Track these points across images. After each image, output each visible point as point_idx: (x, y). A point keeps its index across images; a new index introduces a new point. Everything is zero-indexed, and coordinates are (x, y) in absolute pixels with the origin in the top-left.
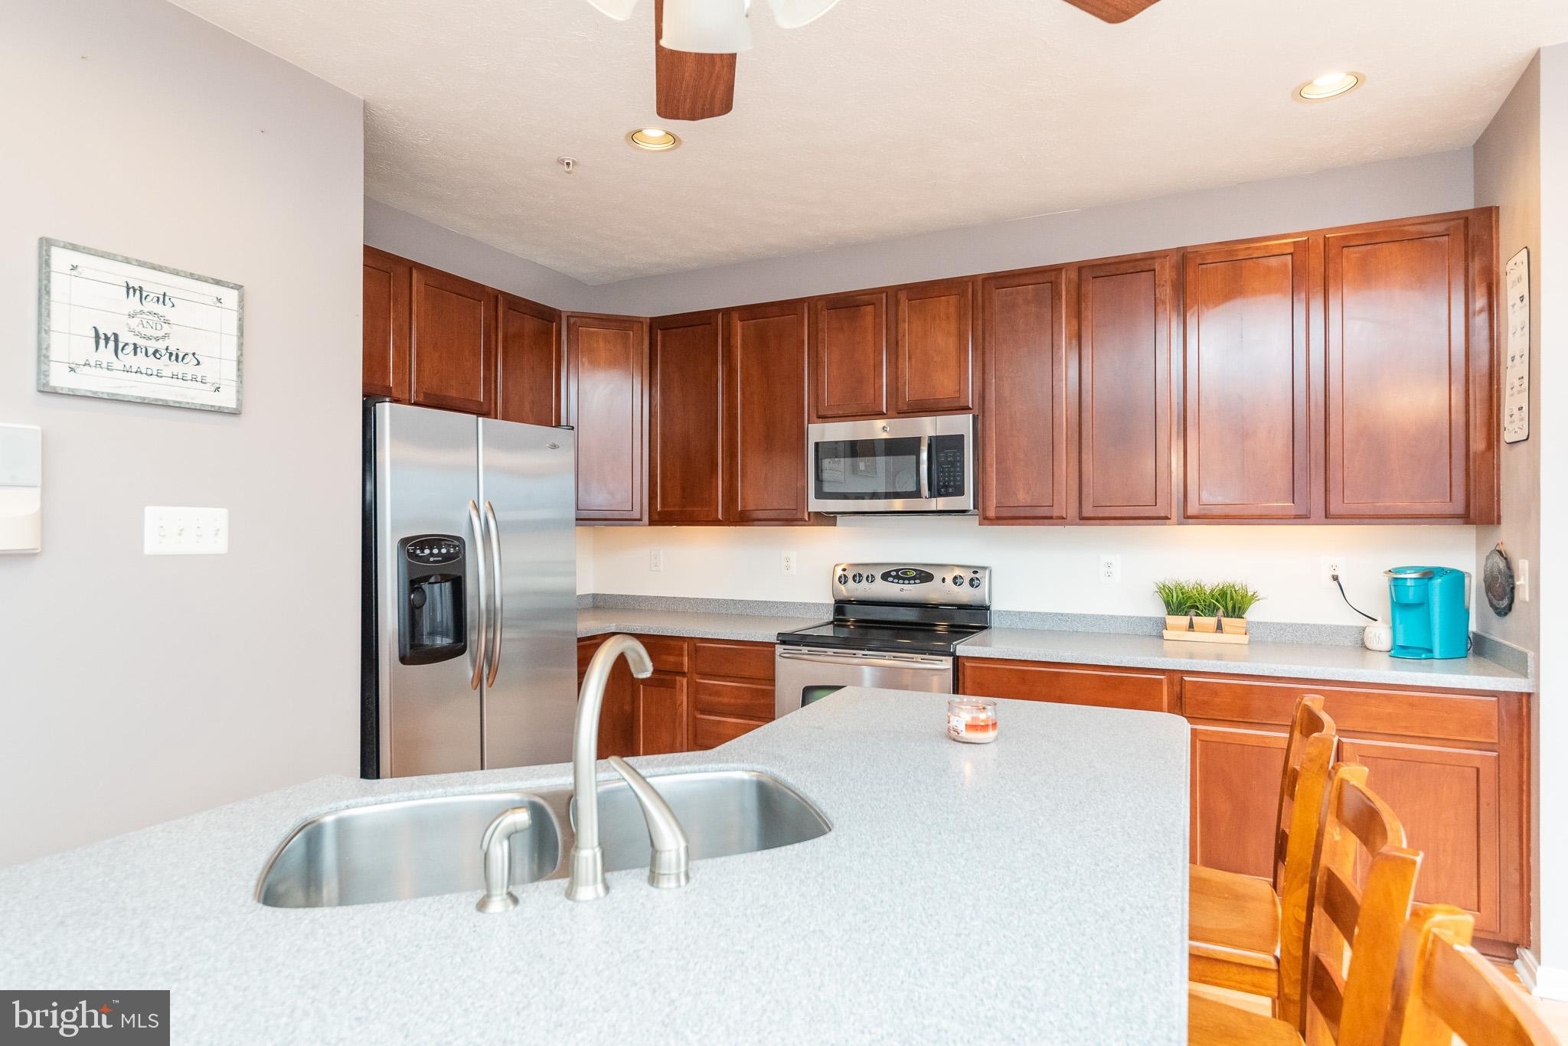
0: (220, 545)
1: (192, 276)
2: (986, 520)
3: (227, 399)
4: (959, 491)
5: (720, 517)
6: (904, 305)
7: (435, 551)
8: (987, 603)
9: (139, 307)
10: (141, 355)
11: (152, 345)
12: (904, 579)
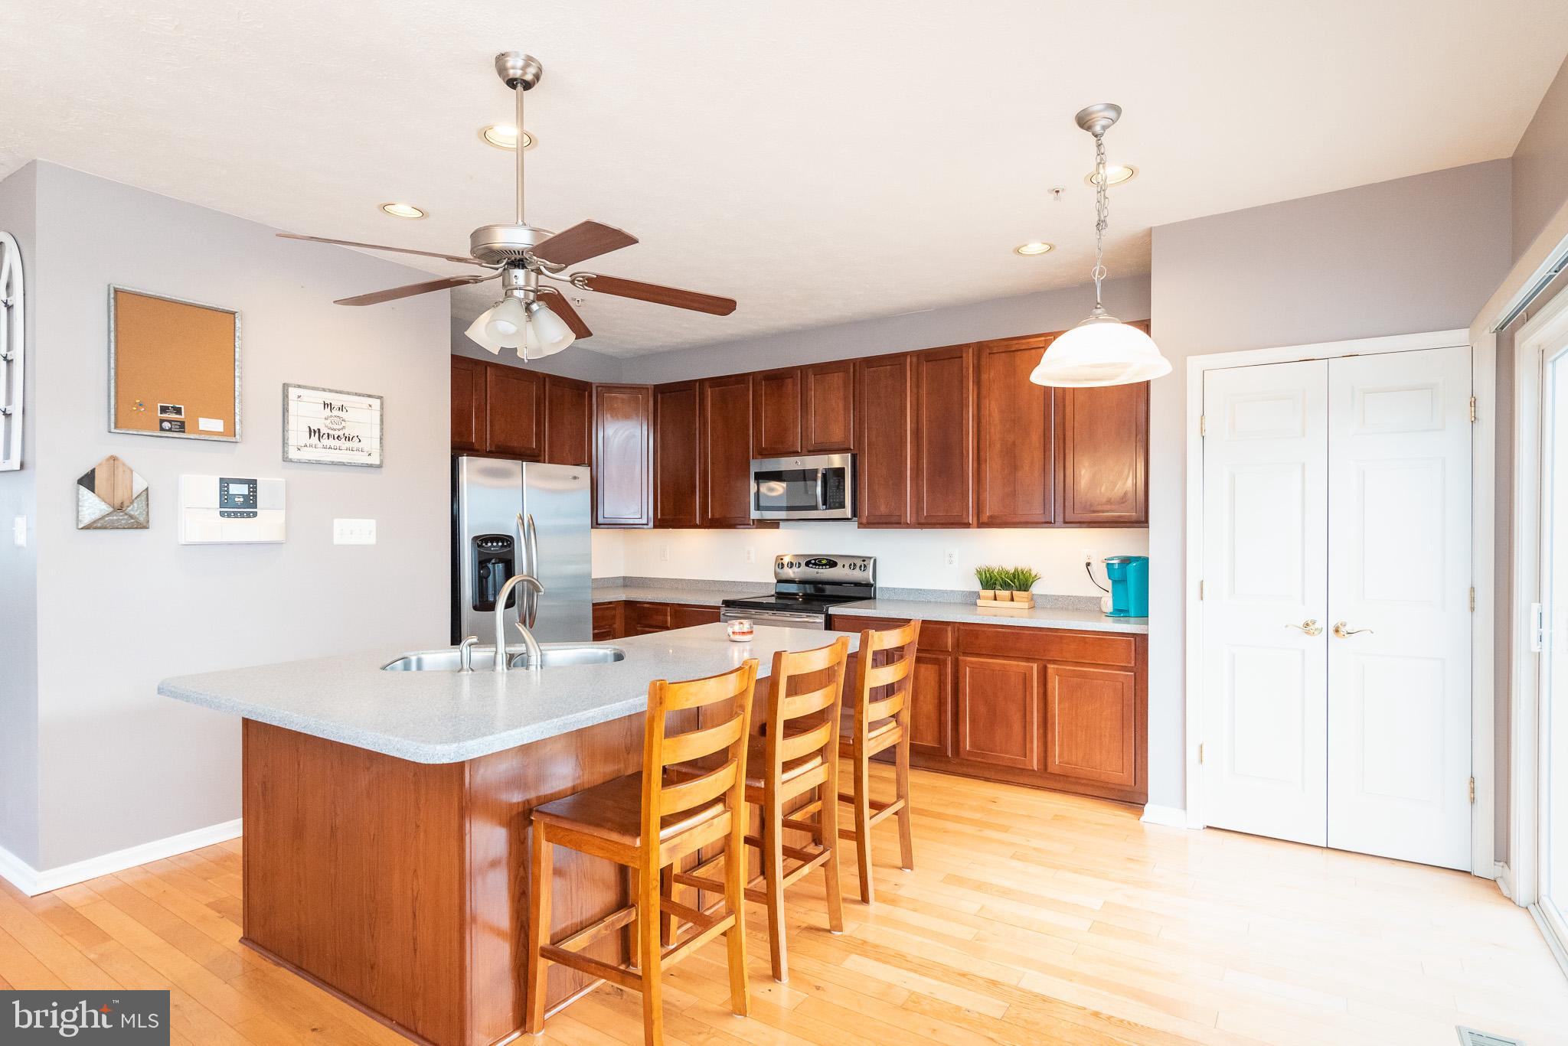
0: (371, 540)
1: (356, 394)
2: (861, 525)
3: (375, 460)
4: (842, 506)
5: (698, 522)
6: (812, 378)
7: (495, 544)
8: (872, 582)
9: (330, 414)
10: (331, 439)
11: (336, 433)
12: (819, 565)
